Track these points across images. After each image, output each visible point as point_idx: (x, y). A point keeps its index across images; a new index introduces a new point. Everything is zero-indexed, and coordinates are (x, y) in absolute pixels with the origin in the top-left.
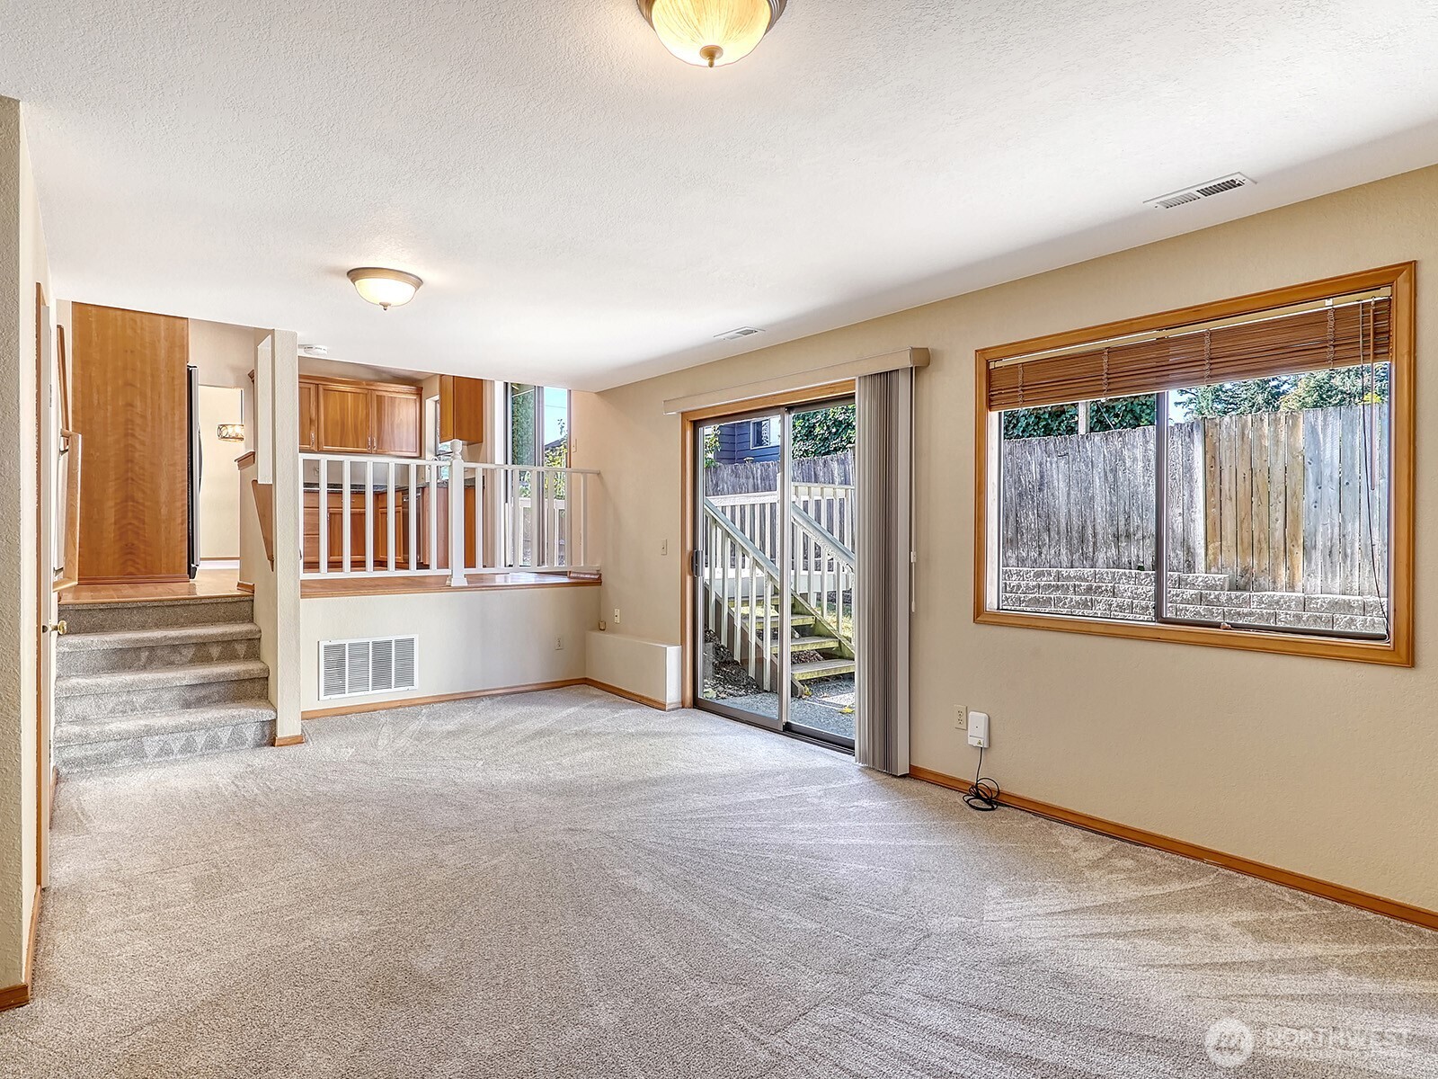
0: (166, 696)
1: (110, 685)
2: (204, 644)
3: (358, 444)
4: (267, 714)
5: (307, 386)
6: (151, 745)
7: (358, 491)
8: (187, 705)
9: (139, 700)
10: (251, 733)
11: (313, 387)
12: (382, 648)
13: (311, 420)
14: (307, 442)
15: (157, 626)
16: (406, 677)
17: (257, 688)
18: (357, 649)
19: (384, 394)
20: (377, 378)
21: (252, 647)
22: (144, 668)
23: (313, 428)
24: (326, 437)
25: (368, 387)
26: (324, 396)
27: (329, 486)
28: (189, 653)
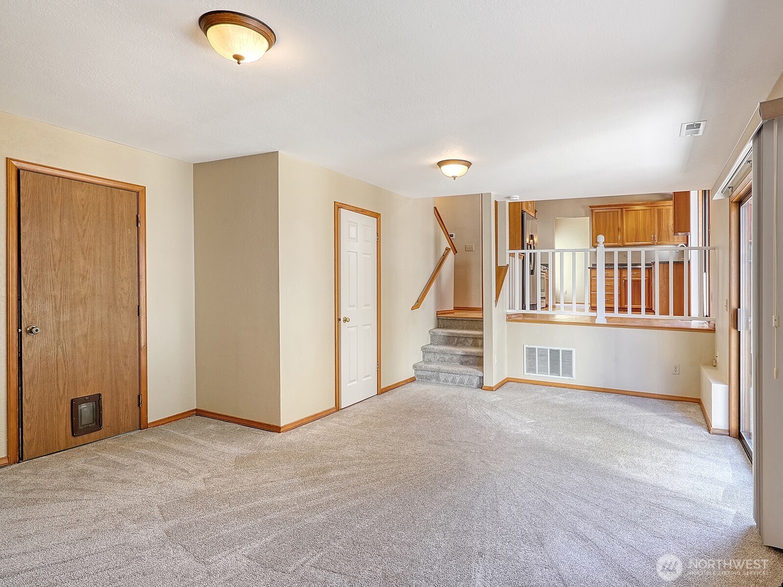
0: (455, 358)
1: (437, 349)
2: (476, 338)
3: (646, 239)
4: (480, 374)
5: (616, 210)
6: (442, 376)
7: (636, 268)
8: (462, 363)
9: (447, 358)
10: (476, 381)
11: (619, 210)
12: (555, 353)
13: (619, 229)
14: (617, 241)
15: (467, 329)
16: (568, 372)
17: (478, 361)
18: (543, 352)
19: (662, 207)
20: (662, 198)
21: (478, 341)
22: (456, 345)
23: (620, 233)
24: (627, 237)
25: (652, 205)
26: (626, 216)
27: (633, 265)
28: (471, 341)
